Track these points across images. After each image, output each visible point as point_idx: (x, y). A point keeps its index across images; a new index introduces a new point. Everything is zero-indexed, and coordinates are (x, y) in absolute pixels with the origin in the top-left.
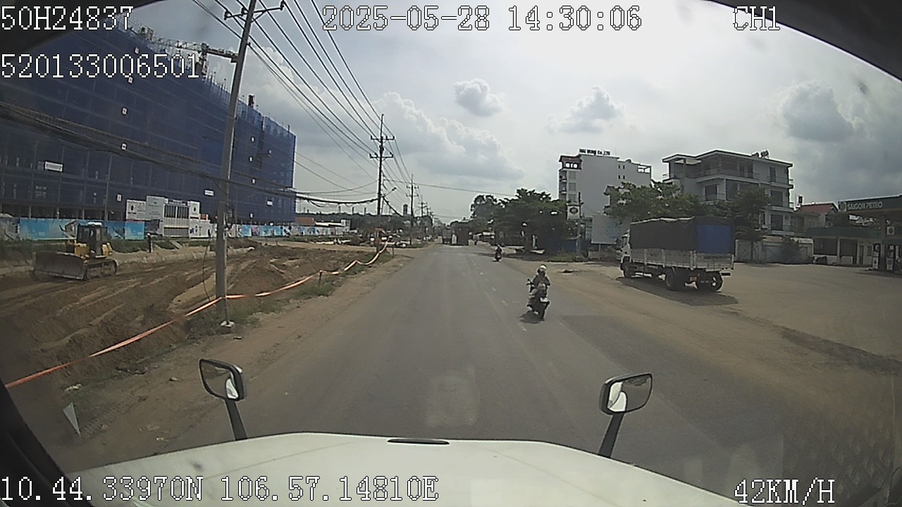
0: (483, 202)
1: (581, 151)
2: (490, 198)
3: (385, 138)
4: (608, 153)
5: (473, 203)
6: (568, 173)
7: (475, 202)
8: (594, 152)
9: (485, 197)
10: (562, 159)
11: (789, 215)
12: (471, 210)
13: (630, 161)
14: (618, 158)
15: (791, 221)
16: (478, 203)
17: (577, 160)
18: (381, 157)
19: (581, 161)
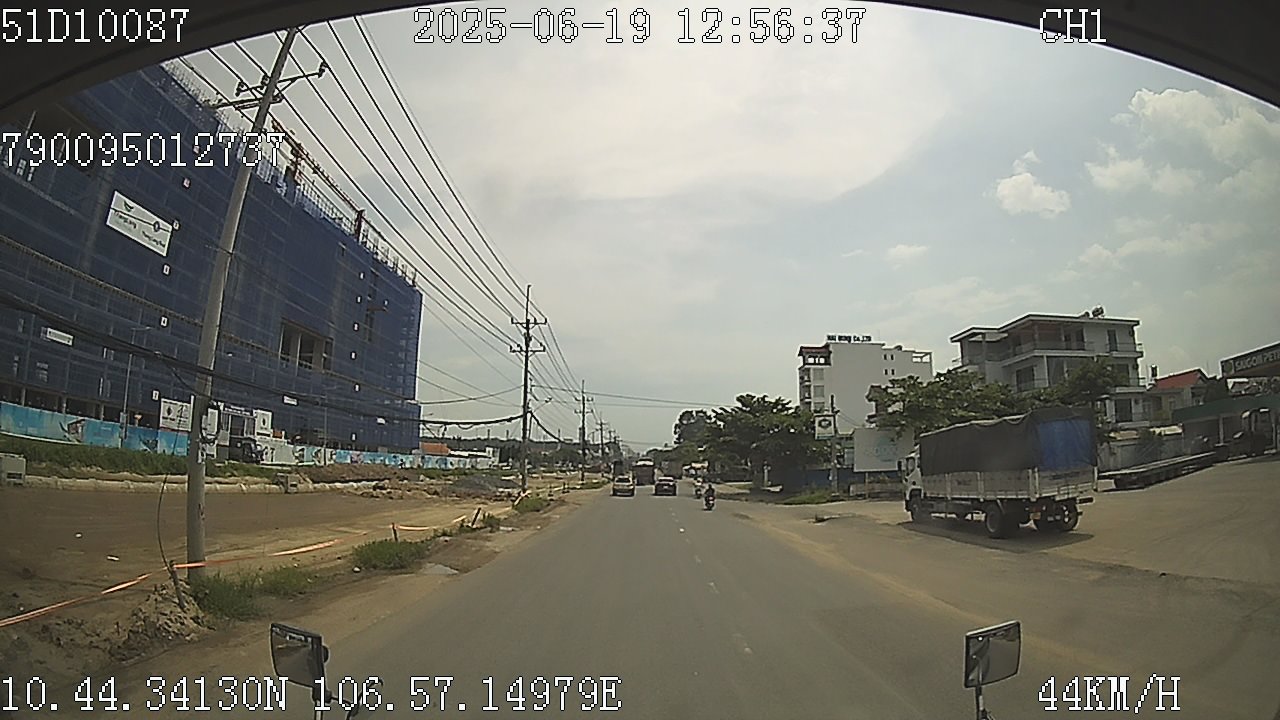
0: (692, 421)
1: (829, 338)
2: (701, 414)
3: (532, 321)
4: (869, 338)
5: (678, 422)
6: (812, 371)
7: (680, 420)
8: (848, 339)
9: (694, 413)
10: (803, 352)
11: (1140, 396)
12: (675, 433)
13: (900, 348)
14: (883, 345)
15: (1144, 406)
16: (685, 422)
17: (825, 352)
18: (527, 352)
19: (831, 352)
